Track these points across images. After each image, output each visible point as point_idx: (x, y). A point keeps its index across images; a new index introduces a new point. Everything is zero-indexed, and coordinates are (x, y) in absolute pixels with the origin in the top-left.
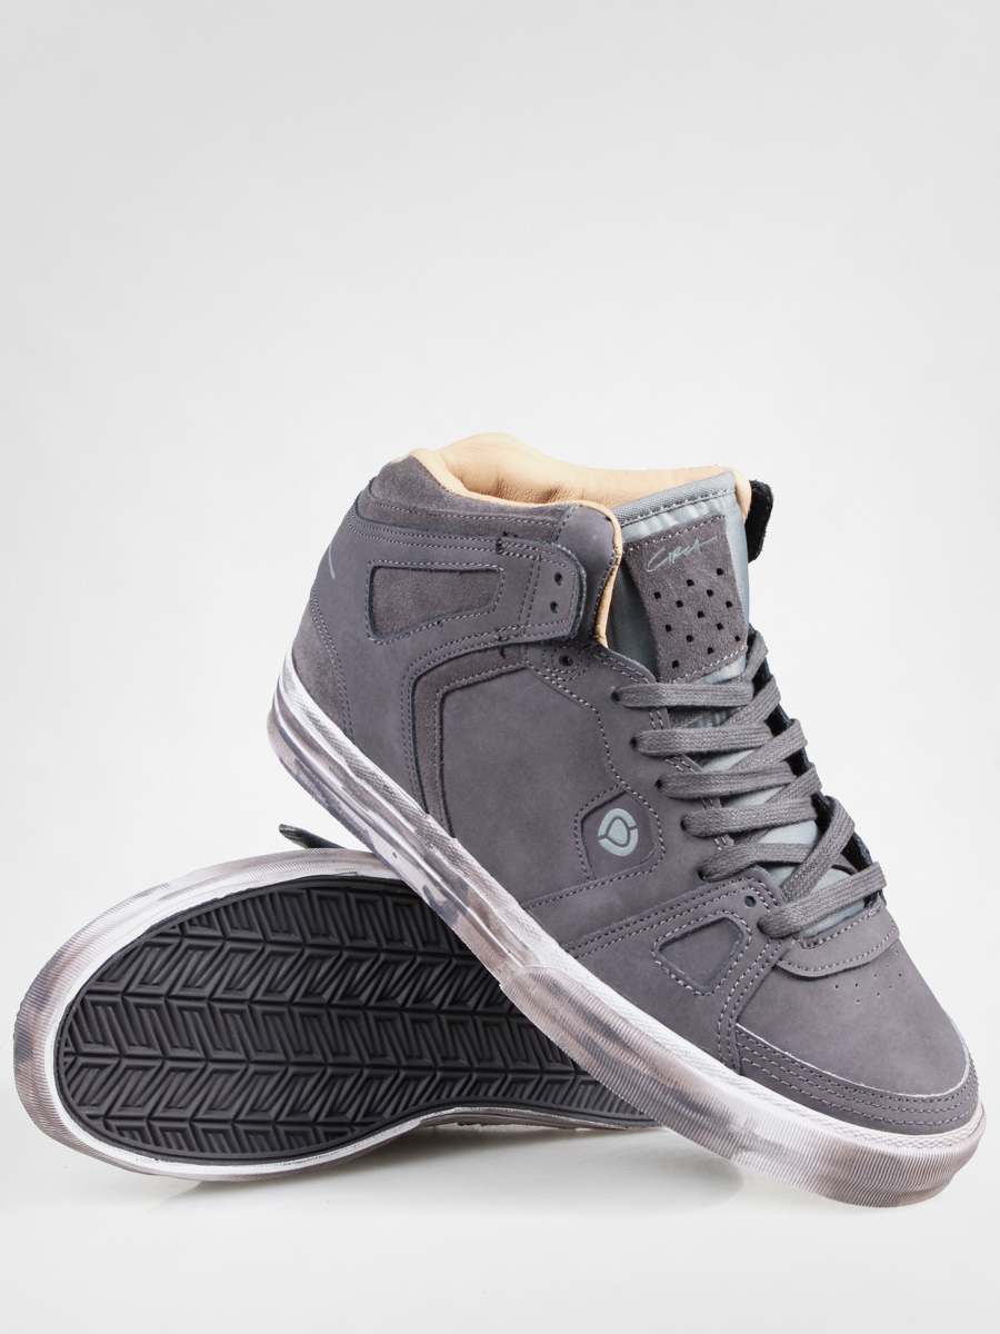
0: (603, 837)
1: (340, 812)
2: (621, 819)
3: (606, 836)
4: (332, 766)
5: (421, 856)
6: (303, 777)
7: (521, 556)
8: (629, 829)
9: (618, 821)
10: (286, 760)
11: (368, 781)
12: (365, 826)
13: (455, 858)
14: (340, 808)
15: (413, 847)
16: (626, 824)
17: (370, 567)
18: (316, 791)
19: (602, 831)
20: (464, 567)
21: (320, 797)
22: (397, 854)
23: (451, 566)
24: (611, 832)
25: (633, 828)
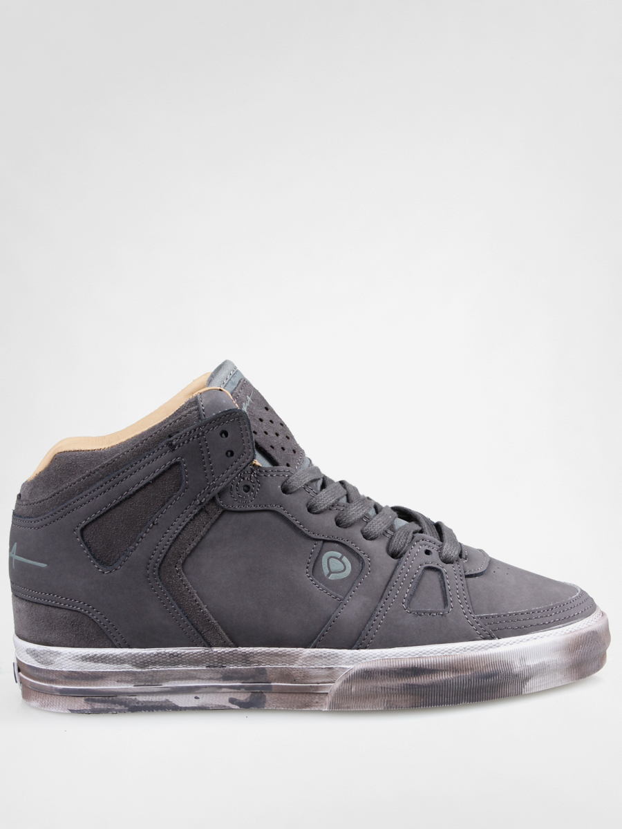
0: (329, 575)
1: (140, 705)
2: (331, 557)
3: (331, 572)
4: (119, 678)
5: (218, 679)
6: (98, 706)
7: (189, 441)
8: (340, 559)
9: (331, 560)
10: (76, 707)
11: (154, 664)
12: (163, 698)
13: (246, 659)
14: (138, 702)
15: (211, 679)
16: (337, 558)
17: (77, 533)
18: (113, 706)
19: (326, 571)
20: (152, 477)
21: (119, 707)
22: (198, 696)
23: (143, 483)
24: (331, 568)
25: (342, 557)
